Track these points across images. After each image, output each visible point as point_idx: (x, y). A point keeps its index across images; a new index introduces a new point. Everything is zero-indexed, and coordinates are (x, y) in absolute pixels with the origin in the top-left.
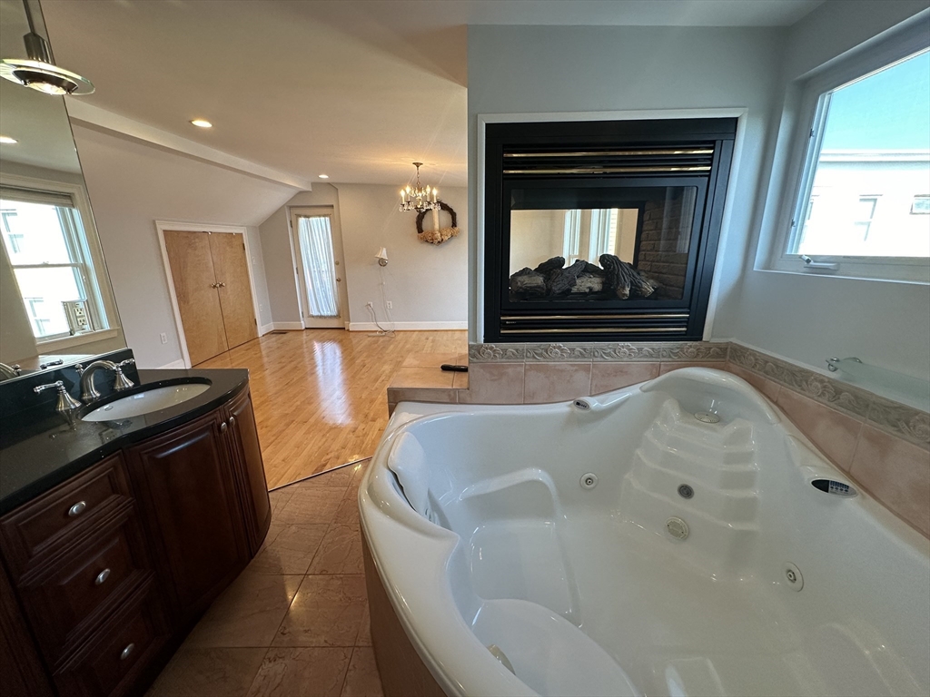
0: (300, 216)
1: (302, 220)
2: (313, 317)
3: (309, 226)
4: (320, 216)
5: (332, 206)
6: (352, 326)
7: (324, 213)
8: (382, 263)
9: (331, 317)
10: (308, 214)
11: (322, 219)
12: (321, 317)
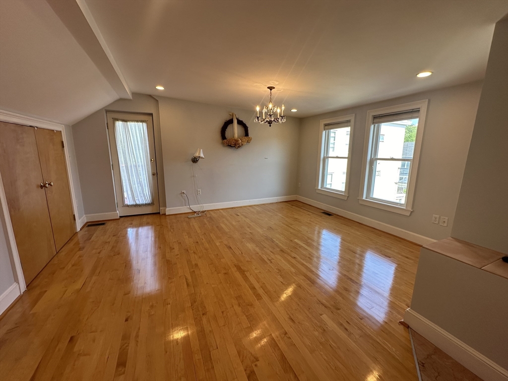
0: (118, 120)
1: (119, 125)
2: (128, 206)
3: (126, 129)
4: (137, 121)
5: (151, 115)
6: (169, 210)
7: (143, 119)
8: (195, 160)
9: (146, 205)
10: (125, 119)
11: (140, 124)
12: (136, 205)
